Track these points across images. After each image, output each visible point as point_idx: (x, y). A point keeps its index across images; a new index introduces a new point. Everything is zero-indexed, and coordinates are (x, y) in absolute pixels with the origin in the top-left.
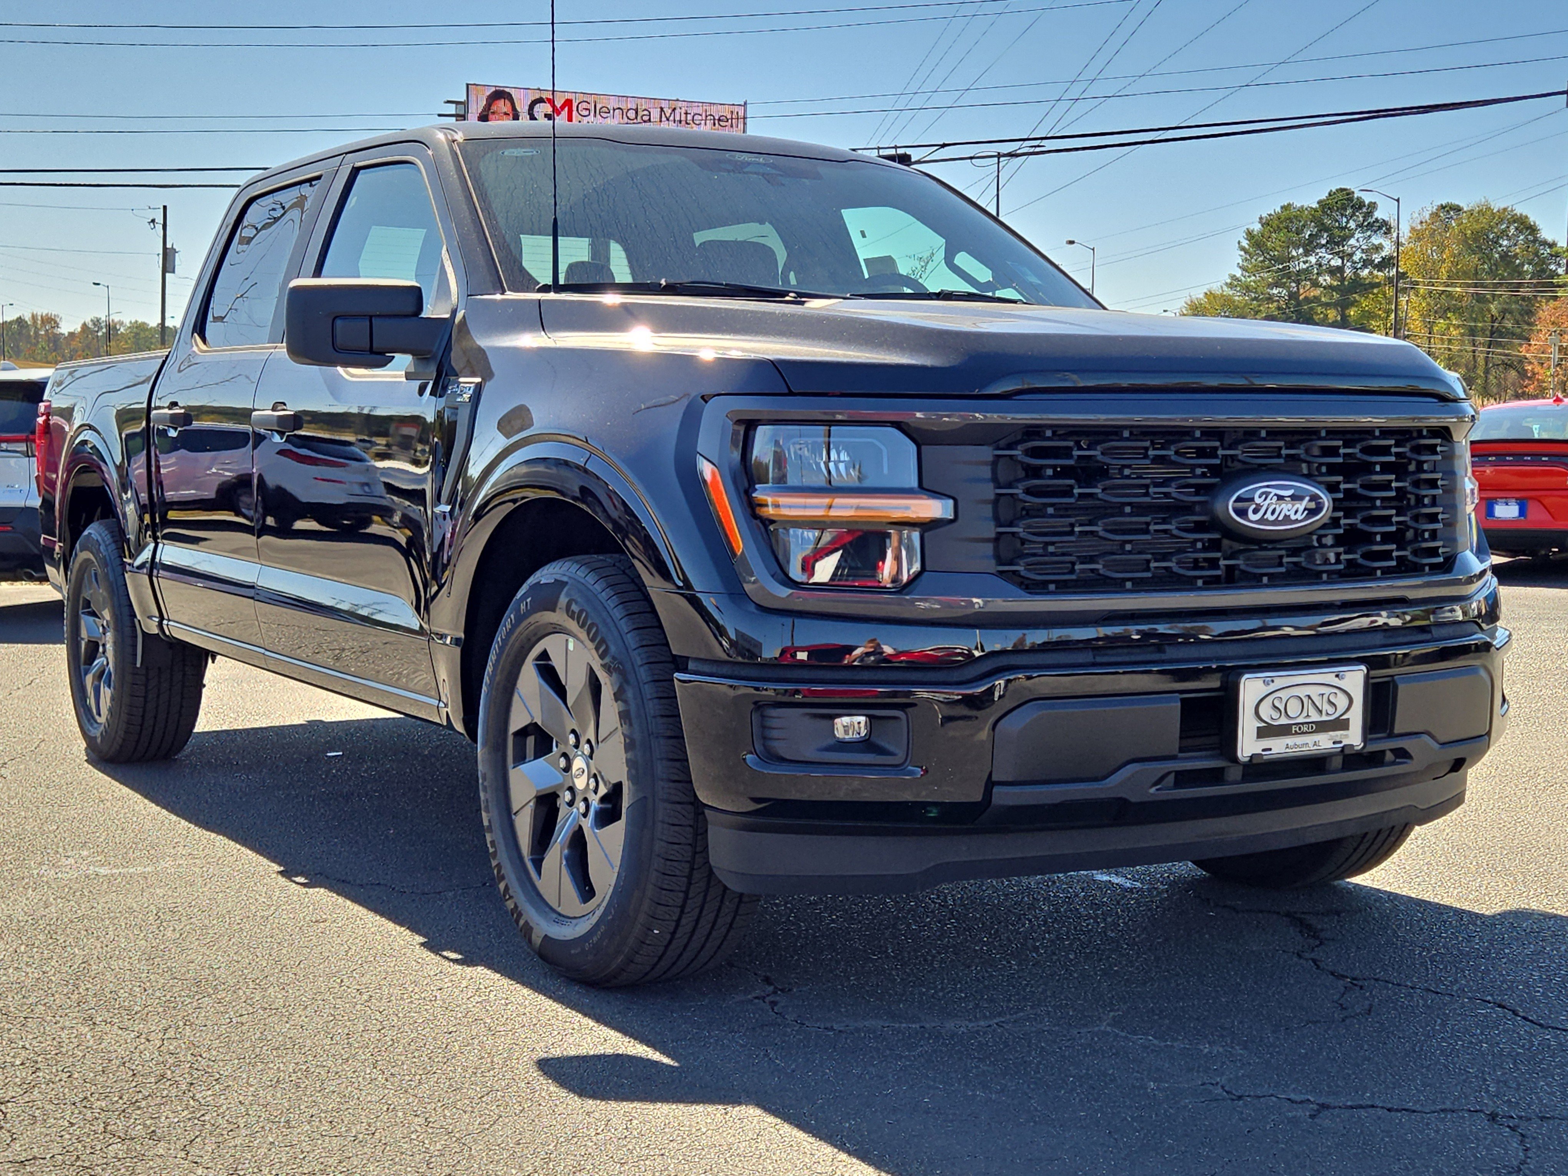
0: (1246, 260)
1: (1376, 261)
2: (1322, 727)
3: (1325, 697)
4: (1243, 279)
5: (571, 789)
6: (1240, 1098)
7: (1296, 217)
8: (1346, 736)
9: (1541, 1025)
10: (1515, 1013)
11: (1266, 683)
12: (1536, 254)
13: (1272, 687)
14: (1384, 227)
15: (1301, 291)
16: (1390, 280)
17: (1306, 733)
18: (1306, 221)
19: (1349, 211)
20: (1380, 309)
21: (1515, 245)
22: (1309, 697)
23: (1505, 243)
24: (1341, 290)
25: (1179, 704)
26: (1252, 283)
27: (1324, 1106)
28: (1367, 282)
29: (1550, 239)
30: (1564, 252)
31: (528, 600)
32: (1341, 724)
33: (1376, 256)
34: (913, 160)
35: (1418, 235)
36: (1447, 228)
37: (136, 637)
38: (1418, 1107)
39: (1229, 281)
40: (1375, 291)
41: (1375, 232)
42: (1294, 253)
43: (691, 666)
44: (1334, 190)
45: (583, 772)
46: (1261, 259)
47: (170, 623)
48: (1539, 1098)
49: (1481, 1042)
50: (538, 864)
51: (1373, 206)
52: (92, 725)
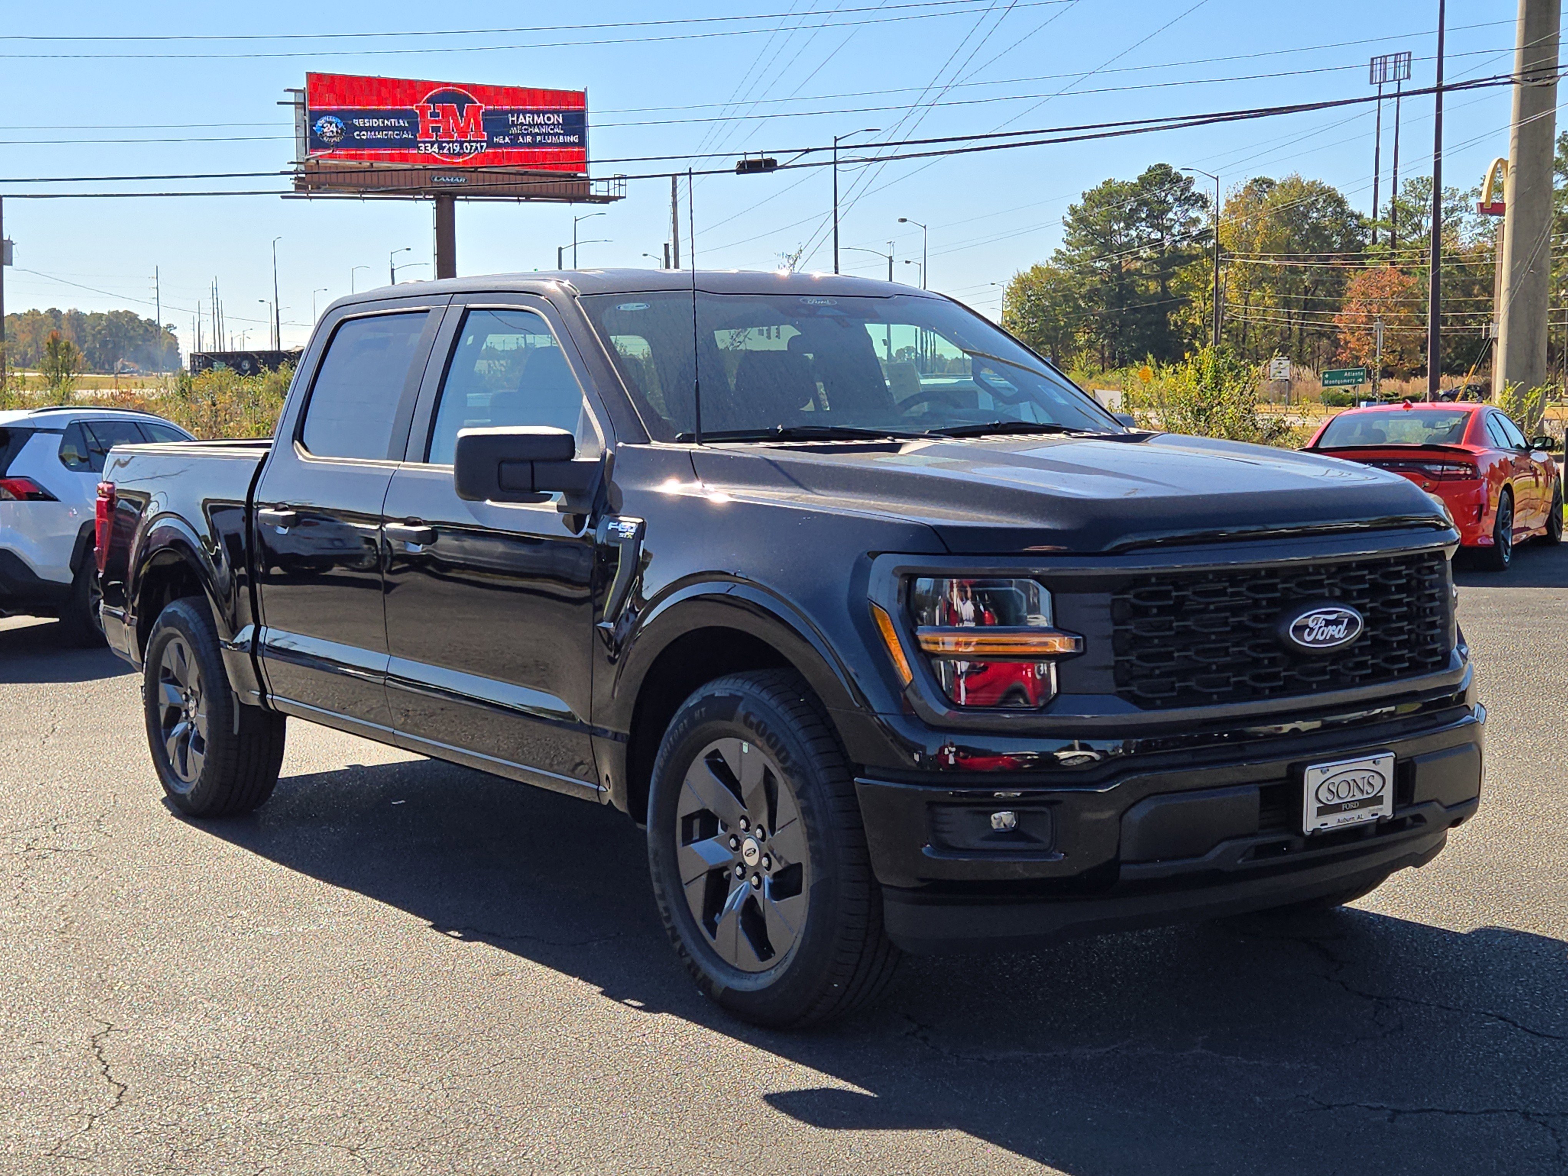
0: (1070, 234)
1: (1194, 234)
2: (1364, 803)
3: (1366, 780)
4: (1068, 253)
5: (741, 864)
6: (1329, 1107)
7: (1116, 192)
8: (1381, 809)
9: (1538, 1034)
10: (1515, 1025)
11: (1323, 772)
12: (1344, 225)
13: (1328, 775)
14: (1201, 201)
15: (1123, 264)
16: (1208, 253)
17: (1353, 809)
18: (1126, 197)
19: (1167, 186)
20: (1198, 280)
21: (1324, 216)
22: (1354, 780)
23: (1315, 215)
24: (1161, 262)
25: (1258, 793)
26: (1077, 258)
27: (1397, 1112)
28: (1186, 253)
29: (1357, 211)
30: (1371, 223)
31: (703, 709)
32: (1377, 800)
33: (1194, 229)
34: (778, 165)
35: (1233, 209)
36: (1260, 201)
37: (232, 706)
38: (1467, 1109)
39: (1054, 255)
40: (1194, 263)
41: (1192, 205)
42: (1116, 227)
43: (867, 772)
44: (1153, 165)
45: (755, 851)
46: (1084, 233)
47: (275, 697)
48: (1555, 1097)
49: (1497, 1051)
50: (712, 928)
51: (1190, 181)
52: (178, 783)
